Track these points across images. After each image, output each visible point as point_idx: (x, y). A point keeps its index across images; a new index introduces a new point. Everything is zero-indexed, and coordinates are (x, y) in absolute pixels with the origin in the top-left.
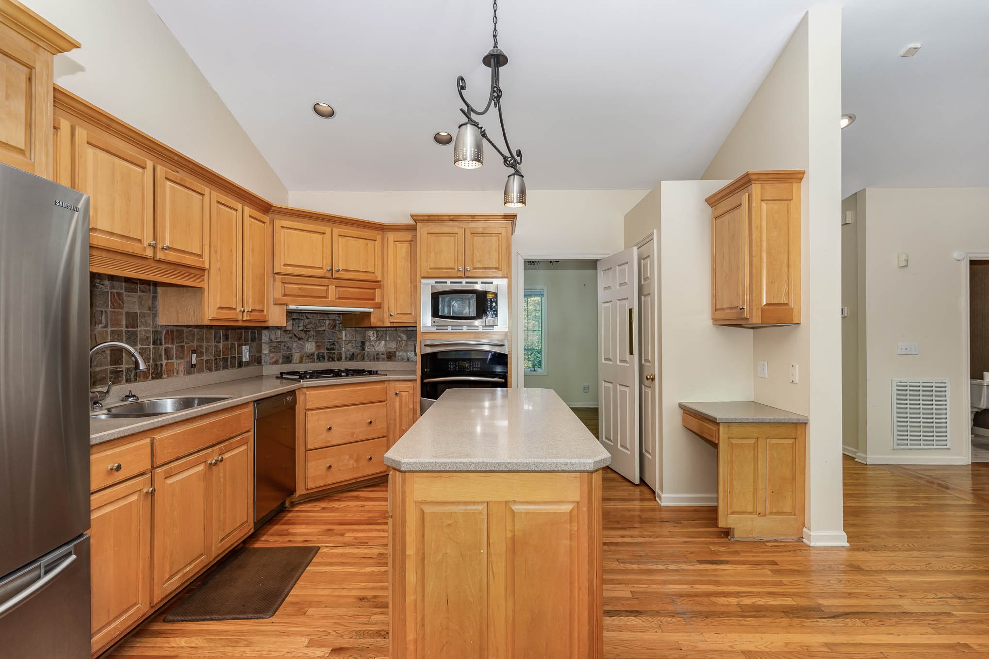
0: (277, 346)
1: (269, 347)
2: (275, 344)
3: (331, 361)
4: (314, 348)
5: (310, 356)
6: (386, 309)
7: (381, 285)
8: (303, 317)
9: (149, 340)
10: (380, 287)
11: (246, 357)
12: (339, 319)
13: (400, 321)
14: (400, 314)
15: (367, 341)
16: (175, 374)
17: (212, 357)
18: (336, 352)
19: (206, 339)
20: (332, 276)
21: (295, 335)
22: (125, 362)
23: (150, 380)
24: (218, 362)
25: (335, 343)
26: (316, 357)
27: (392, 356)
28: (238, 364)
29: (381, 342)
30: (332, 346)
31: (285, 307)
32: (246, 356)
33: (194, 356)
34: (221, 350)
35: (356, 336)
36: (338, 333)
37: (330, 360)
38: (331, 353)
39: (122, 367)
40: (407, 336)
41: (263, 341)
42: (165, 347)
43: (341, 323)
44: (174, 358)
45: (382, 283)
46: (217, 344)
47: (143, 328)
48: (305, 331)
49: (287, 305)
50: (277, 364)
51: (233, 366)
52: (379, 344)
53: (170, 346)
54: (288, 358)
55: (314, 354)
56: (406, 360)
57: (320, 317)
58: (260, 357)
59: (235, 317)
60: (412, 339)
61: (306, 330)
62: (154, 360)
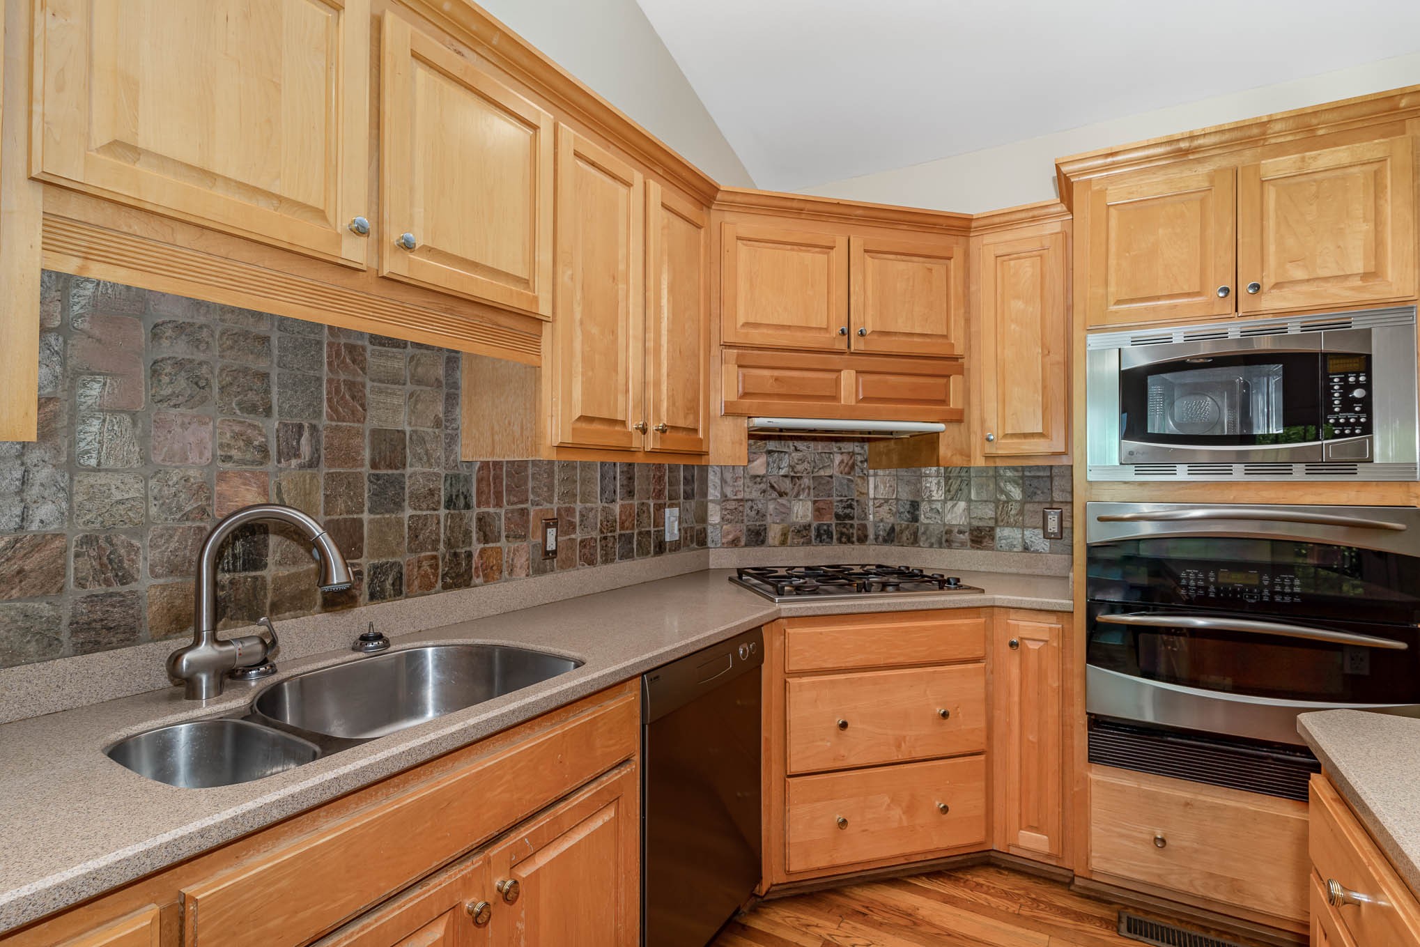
0: (736, 509)
1: (722, 509)
2: (732, 505)
3: (845, 543)
4: (810, 515)
5: (801, 532)
6: (975, 425)
7: (962, 365)
8: (788, 447)
9: (436, 498)
10: (961, 371)
11: (672, 534)
12: (862, 452)
13: (1013, 452)
14: (1014, 435)
15: (923, 500)
16: (505, 573)
17: (596, 534)
18: (856, 522)
19: (583, 494)
20: (849, 347)
21: (772, 487)
22: (368, 552)
23: (439, 592)
24: (610, 545)
25: (855, 504)
26: (813, 533)
27: (984, 537)
28: (655, 547)
29: (956, 504)
30: (848, 511)
31: (745, 423)
32: (672, 531)
33: (551, 533)
34: (618, 517)
35: (900, 489)
36: (859, 481)
37: (844, 540)
38: (845, 526)
39: (359, 565)
40: (1023, 492)
41: (710, 498)
42: (477, 514)
43: (866, 460)
44: (503, 539)
45: (965, 361)
46: (606, 505)
47: (418, 469)
48: (793, 477)
49: (749, 417)
50: (736, 546)
51: (643, 552)
52: (953, 506)
53: (491, 510)
54: (758, 533)
55: (810, 526)
56: (1020, 549)
57: (823, 448)
58: (705, 529)
59: (623, 443)
60: (1037, 499)
61: (792, 474)
62: (449, 544)
